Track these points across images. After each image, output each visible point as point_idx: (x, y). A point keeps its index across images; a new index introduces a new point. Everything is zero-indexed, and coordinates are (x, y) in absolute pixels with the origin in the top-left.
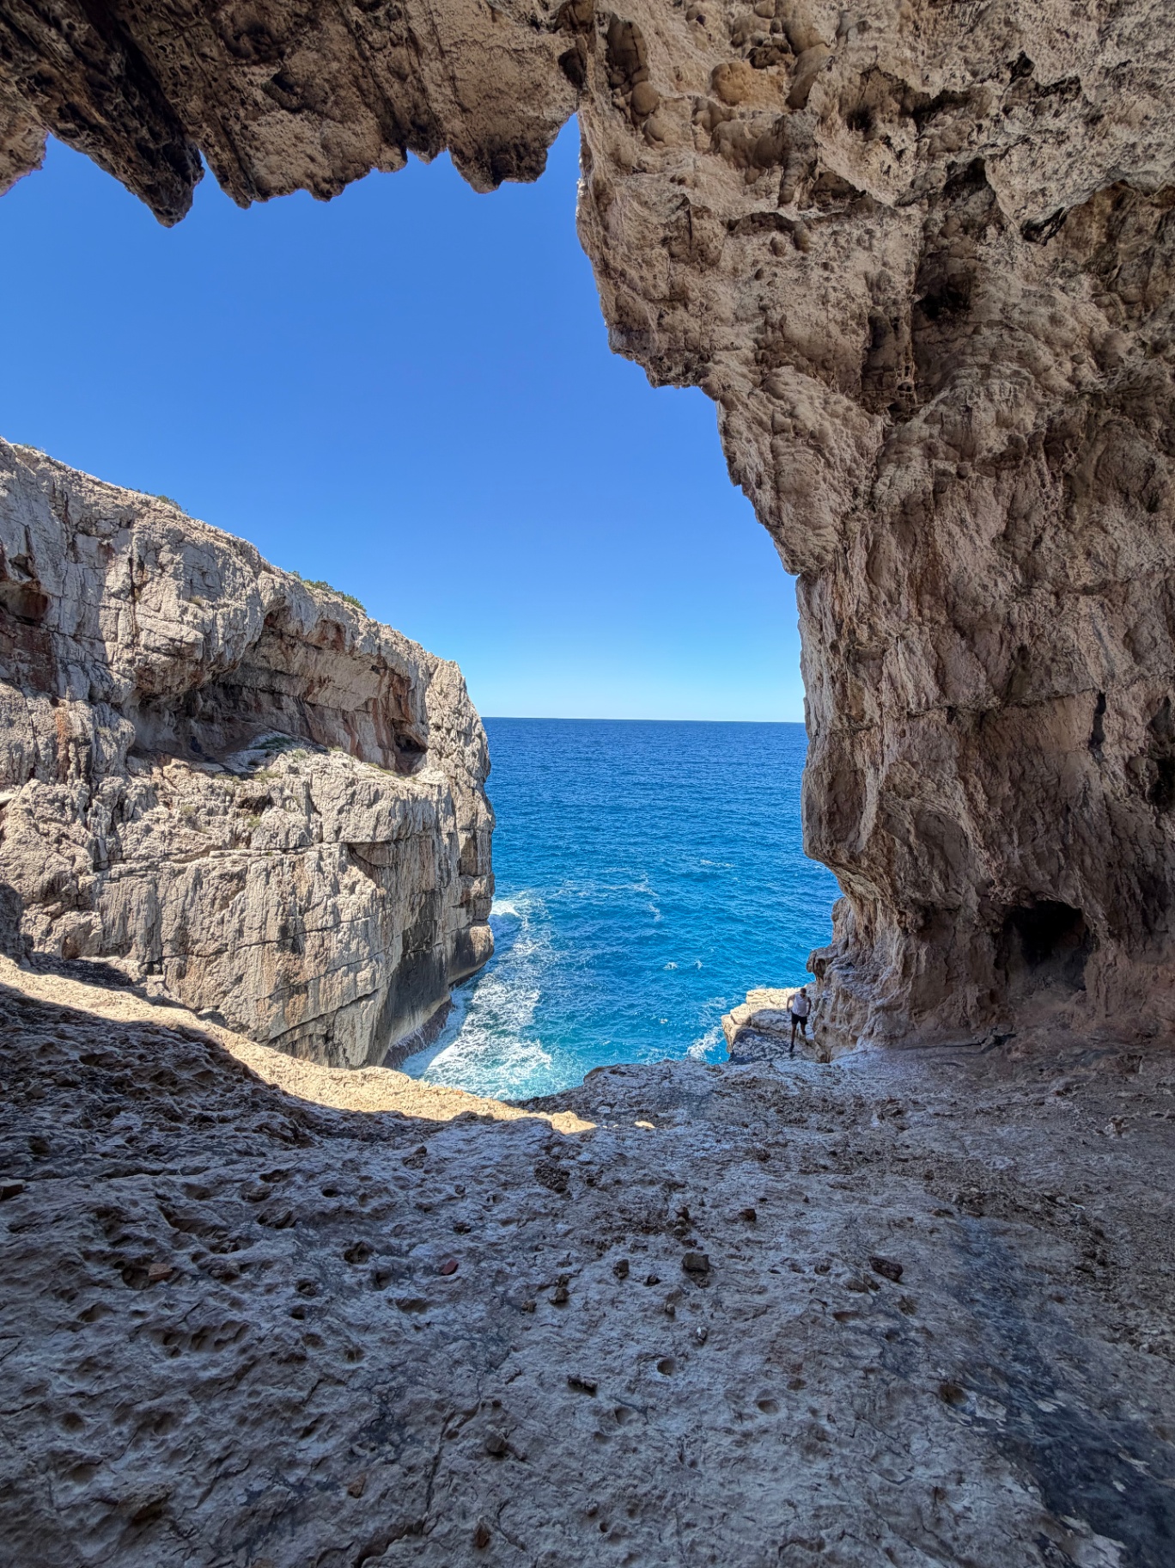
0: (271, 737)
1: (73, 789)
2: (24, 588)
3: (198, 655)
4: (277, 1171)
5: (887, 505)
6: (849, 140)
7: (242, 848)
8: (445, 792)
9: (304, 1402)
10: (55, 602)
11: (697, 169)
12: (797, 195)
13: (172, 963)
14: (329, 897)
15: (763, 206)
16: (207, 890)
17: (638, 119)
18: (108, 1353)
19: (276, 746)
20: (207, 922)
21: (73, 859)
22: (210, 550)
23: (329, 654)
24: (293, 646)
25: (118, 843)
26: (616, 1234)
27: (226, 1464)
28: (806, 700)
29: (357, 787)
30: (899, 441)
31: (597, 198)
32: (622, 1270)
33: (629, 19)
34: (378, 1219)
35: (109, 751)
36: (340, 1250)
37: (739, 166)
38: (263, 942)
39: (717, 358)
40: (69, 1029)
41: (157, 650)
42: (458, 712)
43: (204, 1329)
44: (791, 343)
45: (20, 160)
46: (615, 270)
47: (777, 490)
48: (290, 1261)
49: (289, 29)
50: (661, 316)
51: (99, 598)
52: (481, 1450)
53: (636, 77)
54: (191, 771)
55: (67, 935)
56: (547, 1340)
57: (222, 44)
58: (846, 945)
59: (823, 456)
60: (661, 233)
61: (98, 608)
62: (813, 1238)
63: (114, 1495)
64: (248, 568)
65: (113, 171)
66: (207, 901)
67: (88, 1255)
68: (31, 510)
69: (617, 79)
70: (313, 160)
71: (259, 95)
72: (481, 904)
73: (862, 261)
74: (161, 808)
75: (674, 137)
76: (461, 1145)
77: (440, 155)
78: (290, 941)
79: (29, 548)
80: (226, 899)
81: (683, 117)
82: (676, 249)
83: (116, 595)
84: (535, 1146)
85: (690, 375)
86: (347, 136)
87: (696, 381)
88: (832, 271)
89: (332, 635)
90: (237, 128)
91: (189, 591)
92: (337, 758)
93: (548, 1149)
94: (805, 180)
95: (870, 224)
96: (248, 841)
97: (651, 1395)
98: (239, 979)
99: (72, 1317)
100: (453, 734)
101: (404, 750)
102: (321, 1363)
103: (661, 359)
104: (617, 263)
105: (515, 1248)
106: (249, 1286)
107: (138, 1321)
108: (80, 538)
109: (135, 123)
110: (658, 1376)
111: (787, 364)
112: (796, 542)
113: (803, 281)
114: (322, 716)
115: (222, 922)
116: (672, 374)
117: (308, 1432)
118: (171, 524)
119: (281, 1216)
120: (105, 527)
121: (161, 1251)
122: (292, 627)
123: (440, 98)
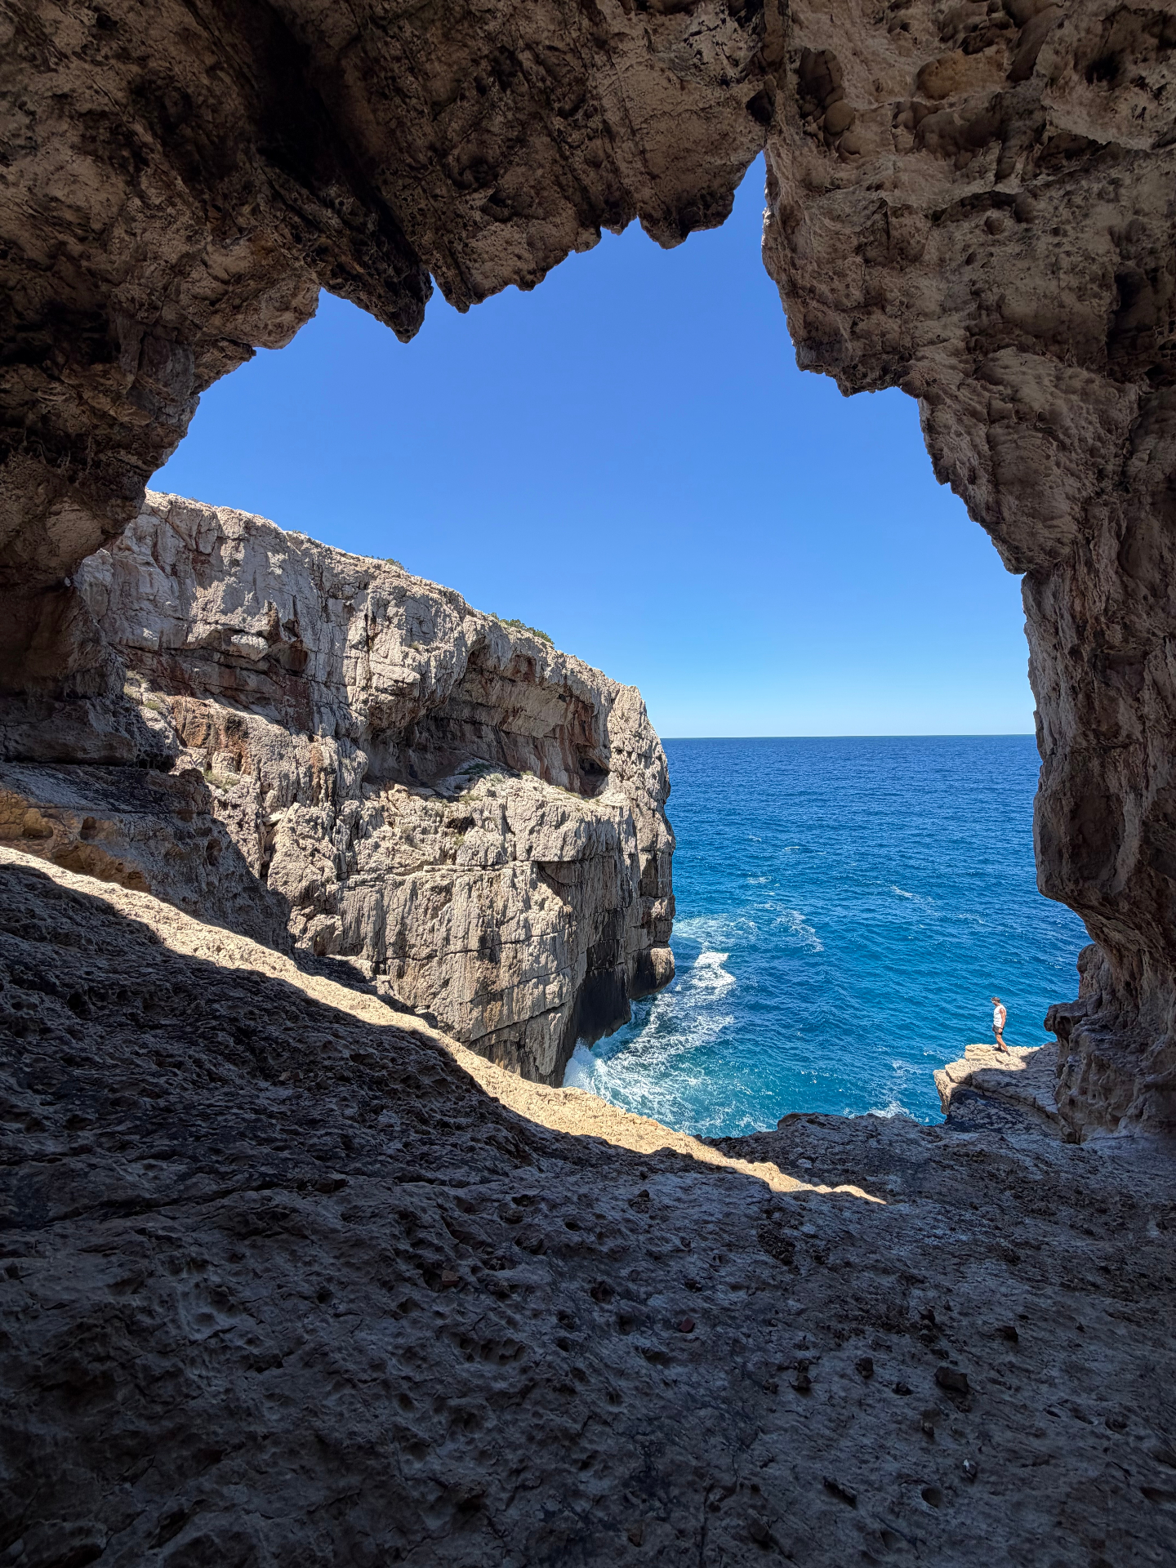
0: (473, 763)
1: (322, 811)
2: (292, 646)
3: (416, 693)
4: (525, 1196)
5: (1146, 483)
6: (1090, 95)
7: (449, 864)
8: (626, 814)
9: (579, 1435)
10: (312, 656)
11: (896, 169)
12: (1019, 166)
13: (393, 964)
14: (522, 912)
15: (977, 187)
16: (421, 900)
17: (831, 139)
18: (423, 1346)
19: (477, 772)
20: (421, 929)
21: (322, 870)
22: (425, 601)
23: (522, 686)
24: (491, 681)
25: (354, 856)
26: (854, 1325)
27: (523, 1476)
28: (1036, 714)
29: (546, 809)
30: (1161, 407)
31: (784, 223)
32: (866, 1368)
33: (821, 48)
34: (616, 1260)
35: (349, 778)
36: (587, 1286)
37: (947, 155)
38: (466, 951)
39: (920, 354)
40: (342, 1030)
41: (384, 691)
42: (638, 735)
43: (490, 1341)
44: (1011, 324)
45: (301, 313)
46: (803, 288)
47: (996, 483)
48: (548, 1289)
49: (502, 154)
50: (855, 324)
51: (343, 649)
52: (744, 1533)
53: (829, 100)
54: (410, 795)
55: (317, 934)
56: (795, 1430)
57: (450, 182)
58: (1099, 1003)
59: (1056, 438)
60: (855, 242)
61: (342, 658)
62: (1097, 1381)
63: (443, 1479)
64: (455, 614)
65: (367, 308)
66: (421, 910)
67: (398, 1252)
68: (297, 583)
69: (809, 107)
70: (519, 257)
71: (477, 216)
72: (661, 926)
73: (1106, 215)
74: (386, 827)
75: (871, 147)
76: (680, 1194)
77: (631, 223)
78: (488, 951)
79: (296, 613)
80: (436, 909)
81: (882, 124)
82: (872, 253)
83: (355, 647)
84: (755, 1208)
85: (887, 378)
86: (549, 229)
87: (894, 383)
88: (1065, 235)
89: (524, 668)
90: (460, 248)
91: (408, 640)
92: (529, 782)
93: (769, 1213)
94: (1030, 147)
95: (1114, 173)
96: (454, 857)
97: (919, 1525)
98: (446, 983)
99: (393, 1306)
100: (634, 757)
101: (587, 773)
102: (589, 1400)
103: (855, 367)
104: (805, 281)
105: (748, 1318)
106: (519, 1308)
107: (439, 1322)
108: (331, 602)
109: (385, 265)
110: (924, 1506)
111: (1008, 346)
112: (1021, 538)
113: (1029, 253)
114: (515, 743)
115: (432, 930)
116: (868, 380)
117: (585, 1465)
118: (396, 583)
119: (534, 1242)
120: (348, 590)
121: (449, 1260)
122: (491, 663)
123: (631, 173)
